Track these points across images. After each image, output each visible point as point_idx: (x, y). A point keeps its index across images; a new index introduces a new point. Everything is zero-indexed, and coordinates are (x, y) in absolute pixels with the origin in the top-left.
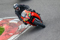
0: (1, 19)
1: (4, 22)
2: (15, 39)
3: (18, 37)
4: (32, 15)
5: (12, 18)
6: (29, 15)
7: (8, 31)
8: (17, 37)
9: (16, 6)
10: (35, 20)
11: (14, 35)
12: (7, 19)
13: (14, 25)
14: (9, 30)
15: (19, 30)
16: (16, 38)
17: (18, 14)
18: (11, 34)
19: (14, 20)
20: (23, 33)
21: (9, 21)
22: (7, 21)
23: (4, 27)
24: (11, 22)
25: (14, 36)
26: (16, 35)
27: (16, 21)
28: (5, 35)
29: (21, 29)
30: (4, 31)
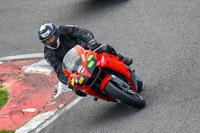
1: (7, 71)
2: (44, 126)
3: (55, 121)
4: (98, 64)
6: (90, 65)
7: (19, 102)
8: (52, 121)
9: (48, 32)
10: (111, 81)
11: (39, 112)
12: (15, 60)
13: (40, 80)
14: (25, 98)
15: (55, 97)
16: (47, 123)
17: (54, 59)
18: (29, 110)
19: (40, 63)
20: (69, 107)
21: (24, 67)
22: (16, 66)
23: (7, 86)
24: (29, 69)
25: (39, 116)
26: (47, 114)
27: (47, 66)
28: (11, 113)
29: (63, 94)
30: (6, 99)
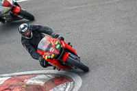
0: (8, 75)
4: (62, 46)
5: (32, 74)
6: (58, 47)
9: (26, 28)
12: (20, 75)
19: (36, 77)
21: (26, 80)
22: (20, 79)
27: (41, 79)
